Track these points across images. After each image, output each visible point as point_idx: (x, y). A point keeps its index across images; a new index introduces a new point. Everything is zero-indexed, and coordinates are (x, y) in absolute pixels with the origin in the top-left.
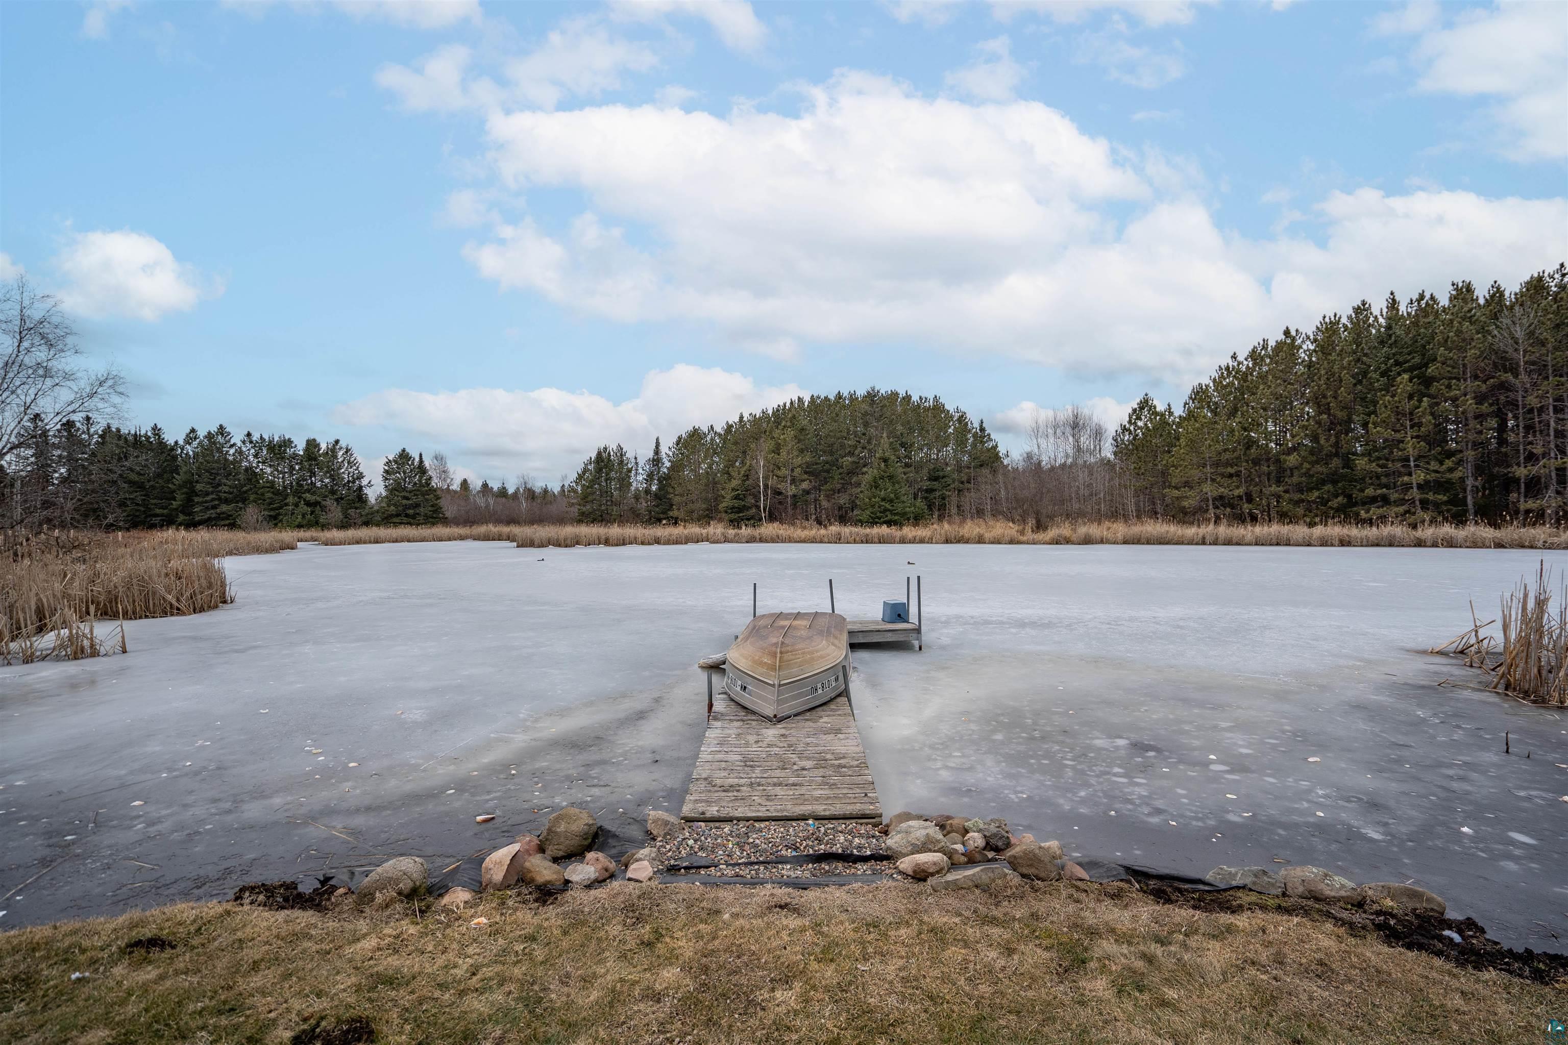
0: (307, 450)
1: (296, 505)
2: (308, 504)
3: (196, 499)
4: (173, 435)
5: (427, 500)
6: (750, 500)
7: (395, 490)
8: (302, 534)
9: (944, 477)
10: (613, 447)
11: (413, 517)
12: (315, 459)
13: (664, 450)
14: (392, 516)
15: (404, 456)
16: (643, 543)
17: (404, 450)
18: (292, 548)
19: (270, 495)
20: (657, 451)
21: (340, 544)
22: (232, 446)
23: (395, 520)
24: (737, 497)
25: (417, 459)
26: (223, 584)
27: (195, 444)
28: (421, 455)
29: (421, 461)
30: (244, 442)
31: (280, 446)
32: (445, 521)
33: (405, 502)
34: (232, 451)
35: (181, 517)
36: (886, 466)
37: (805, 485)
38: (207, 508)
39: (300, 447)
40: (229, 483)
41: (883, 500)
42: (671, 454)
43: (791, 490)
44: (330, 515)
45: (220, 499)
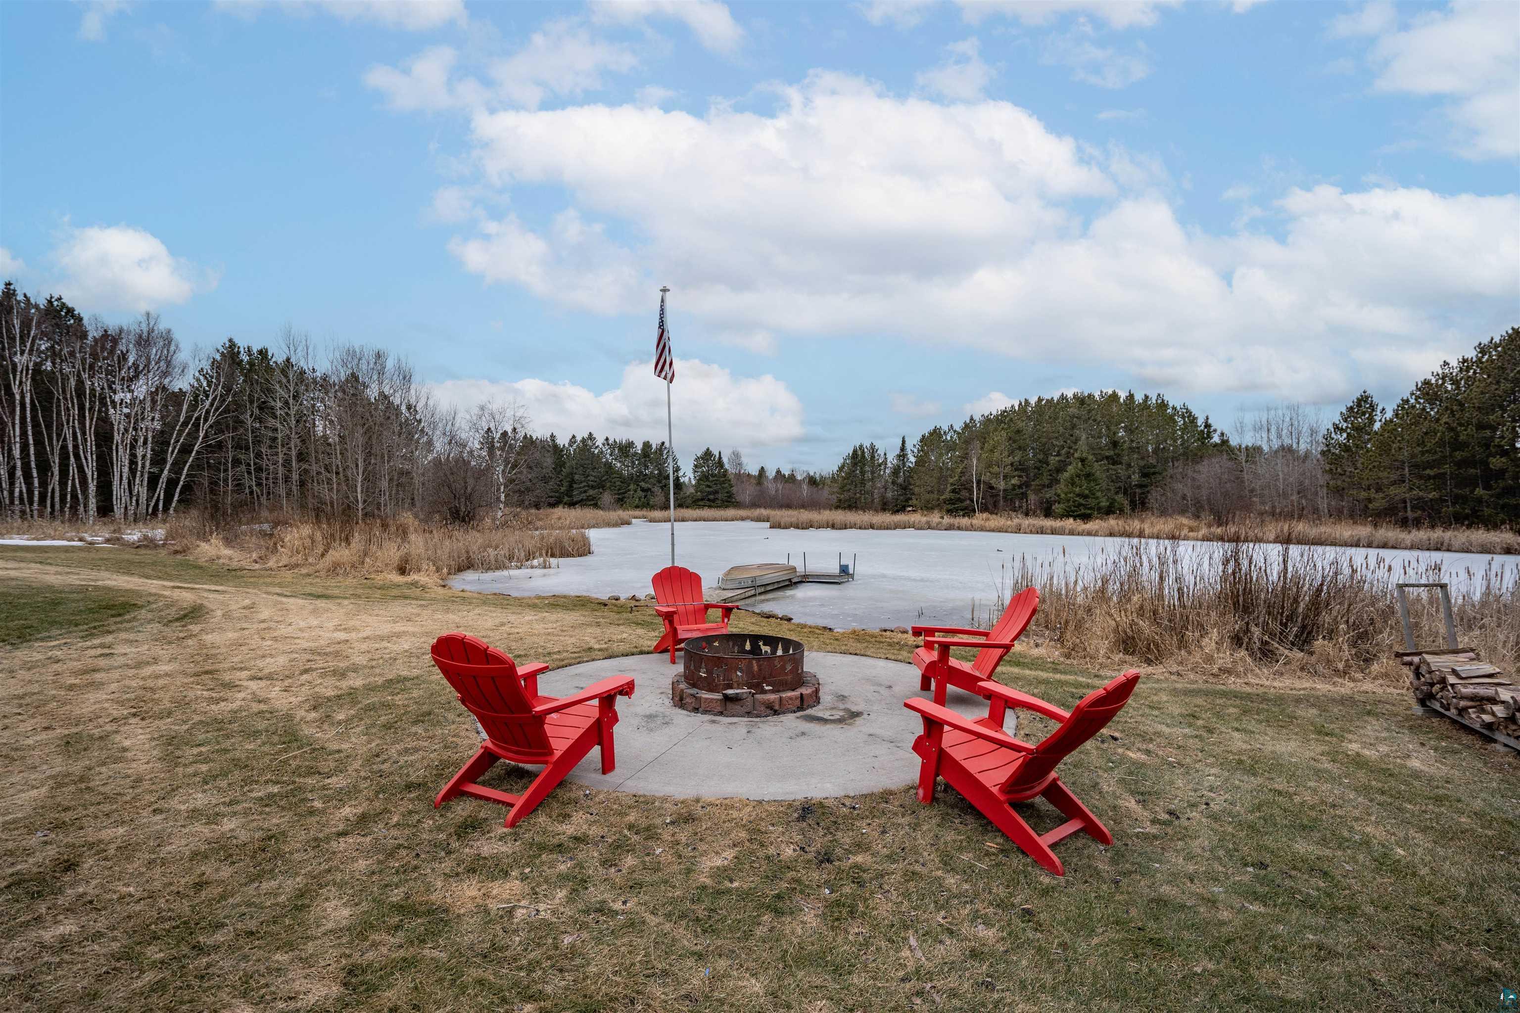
0: (643, 450)
1: (636, 491)
2: (643, 490)
3: (575, 486)
4: (563, 441)
5: (723, 488)
6: (965, 494)
7: (703, 478)
8: (637, 513)
9: (1154, 473)
10: (866, 444)
11: (714, 501)
12: (648, 456)
13: (909, 446)
14: (698, 500)
15: (708, 454)
16: (860, 528)
17: (708, 449)
18: (629, 523)
19: (618, 483)
20: (903, 448)
21: (659, 521)
22: (596, 447)
23: (701, 503)
24: (953, 491)
25: (717, 456)
26: (589, 545)
27: (575, 446)
28: (720, 453)
29: (720, 458)
30: (604, 445)
31: (626, 447)
32: (738, 505)
33: (708, 489)
34: (596, 451)
35: (566, 499)
36: (1083, 465)
37: (1015, 481)
38: (581, 492)
39: (639, 447)
40: (594, 474)
41: (1078, 495)
42: (916, 451)
43: (1002, 485)
44: (657, 499)
45: (588, 486)
